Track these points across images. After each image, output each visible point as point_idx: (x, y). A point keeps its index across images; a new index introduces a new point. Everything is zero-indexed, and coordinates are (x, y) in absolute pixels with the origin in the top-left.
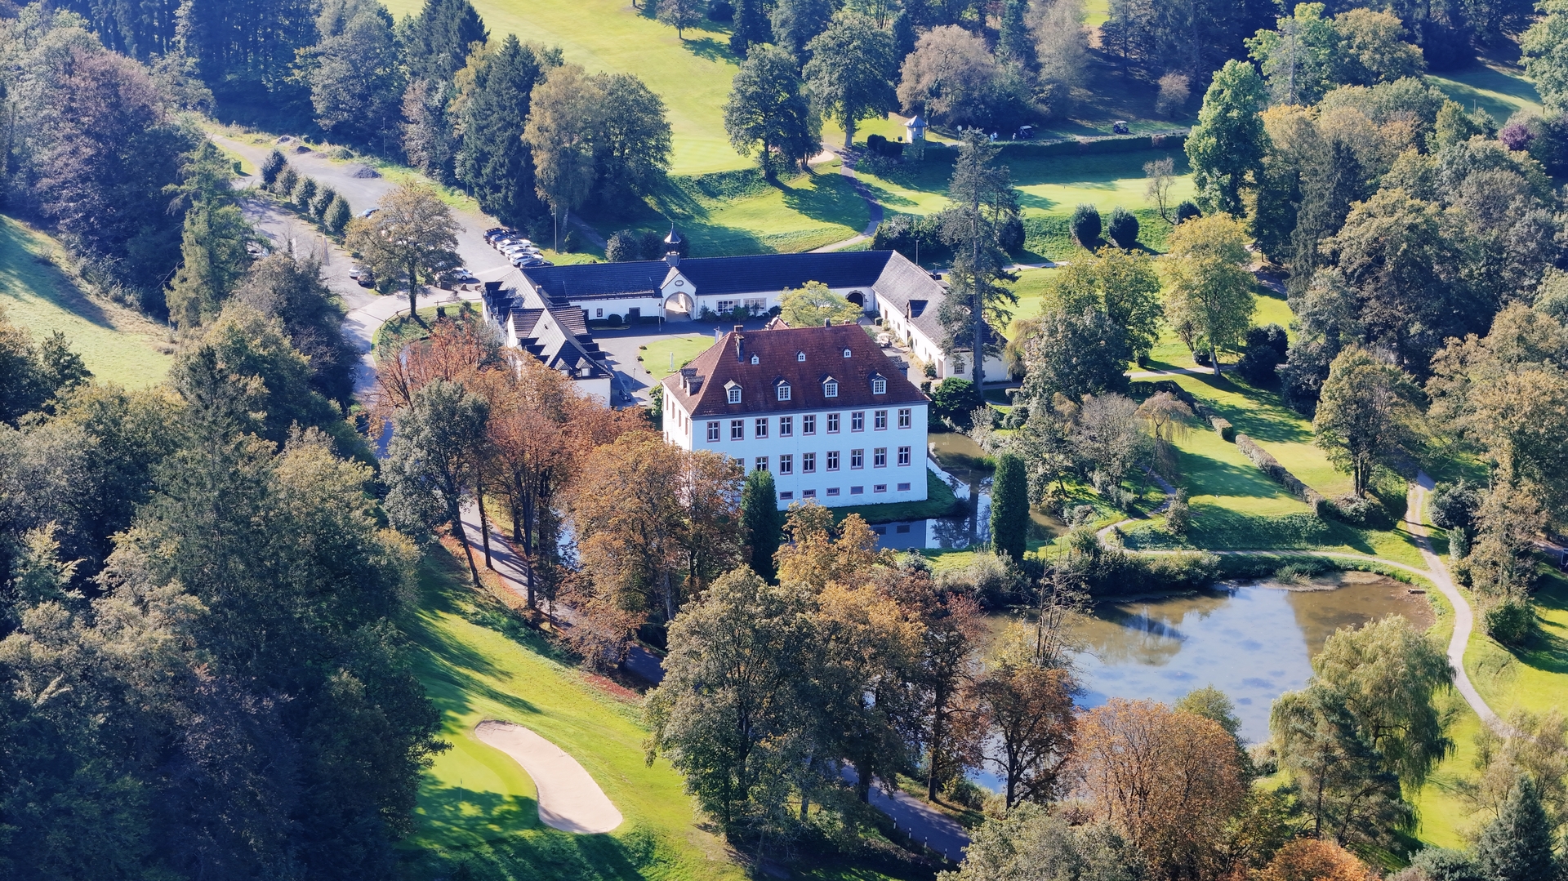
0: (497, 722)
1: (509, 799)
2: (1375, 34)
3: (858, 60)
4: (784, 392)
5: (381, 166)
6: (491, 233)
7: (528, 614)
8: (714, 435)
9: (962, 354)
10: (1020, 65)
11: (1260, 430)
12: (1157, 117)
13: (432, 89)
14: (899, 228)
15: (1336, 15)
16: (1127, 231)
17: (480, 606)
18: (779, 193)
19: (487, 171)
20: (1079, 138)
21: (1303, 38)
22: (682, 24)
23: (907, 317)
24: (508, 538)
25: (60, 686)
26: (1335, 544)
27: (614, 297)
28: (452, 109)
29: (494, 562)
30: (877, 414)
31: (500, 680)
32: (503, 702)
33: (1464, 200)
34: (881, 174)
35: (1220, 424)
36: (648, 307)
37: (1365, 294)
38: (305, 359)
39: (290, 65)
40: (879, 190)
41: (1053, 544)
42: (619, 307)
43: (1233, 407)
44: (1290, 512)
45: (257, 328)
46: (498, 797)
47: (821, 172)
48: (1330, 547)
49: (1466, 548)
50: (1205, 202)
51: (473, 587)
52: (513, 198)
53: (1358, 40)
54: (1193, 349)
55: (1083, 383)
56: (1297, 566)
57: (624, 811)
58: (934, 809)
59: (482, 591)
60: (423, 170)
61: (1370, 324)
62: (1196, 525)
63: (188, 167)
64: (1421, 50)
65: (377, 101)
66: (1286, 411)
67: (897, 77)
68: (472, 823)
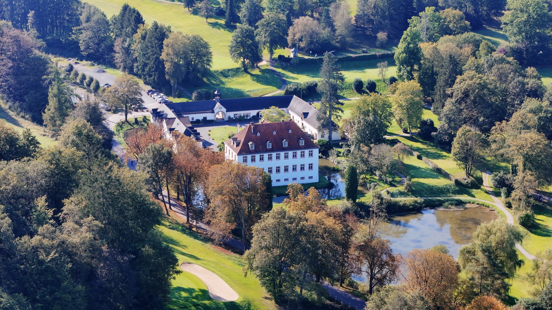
0: (188, 263)
1: (198, 290)
2: (454, 17)
3: (275, 29)
4: (269, 145)
5: (105, 68)
6: (149, 91)
7: (187, 225)
8: (245, 161)
9: (324, 131)
10: (330, 30)
11: (429, 155)
12: (376, 47)
13: (124, 41)
14: (293, 87)
15: (440, 11)
16: (372, 87)
17: (170, 222)
18: (249, 76)
19: (147, 69)
20: (352, 55)
21: (429, 19)
22: (207, 17)
23: (302, 118)
24: (175, 199)
25: (55, 254)
26: (462, 194)
27: (198, 113)
28: (132, 48)
29: (172, 207)
30: (301, 152)
31: (184, 248)
32: (187, 256)
33: (493, 74)
34: (284, 69)
35: (416, 154)
36: (210, 116)
37: (462, 108)
38: (100, 137)
39: (71, 33)
40: (283, 74)
41: (365, 196)
42: (199, 116)
43: (418, 147)
44: (446, 184)
45: (85, 126)
46: (194, 289)
47: (263, 68)
48: (460, 195)
49: (508, 195)
50: (400, 77)
51: (167, 216)
52: (157, 79)
53: (448, 19)
54: (402, 128)
55: (370, 140)
56: (450, 202)
57: (239, 293)
58: (341, 289)
59: (170, 218)
60: (121, 70)
61: (465, 118)
62: (414, 189)
63: (50, 70)
64: (469, 23)
65: (103, 46)
66: (437, 148)
67: (287, 35)
68: (186, 299)
